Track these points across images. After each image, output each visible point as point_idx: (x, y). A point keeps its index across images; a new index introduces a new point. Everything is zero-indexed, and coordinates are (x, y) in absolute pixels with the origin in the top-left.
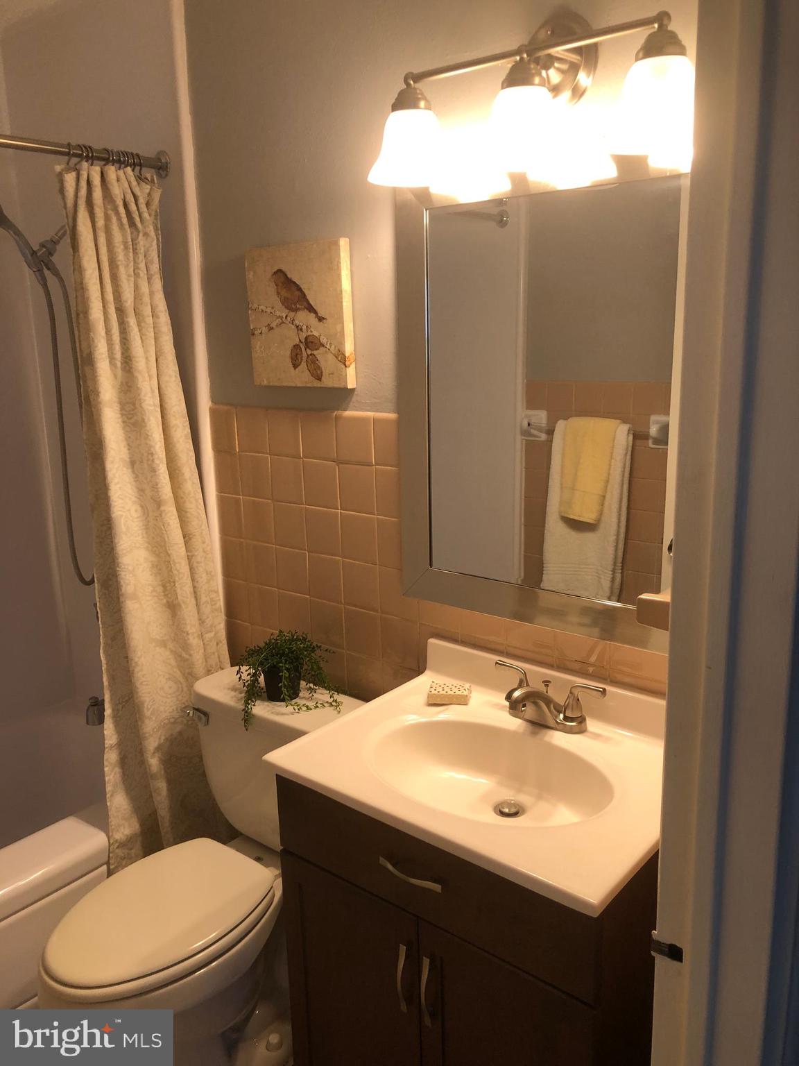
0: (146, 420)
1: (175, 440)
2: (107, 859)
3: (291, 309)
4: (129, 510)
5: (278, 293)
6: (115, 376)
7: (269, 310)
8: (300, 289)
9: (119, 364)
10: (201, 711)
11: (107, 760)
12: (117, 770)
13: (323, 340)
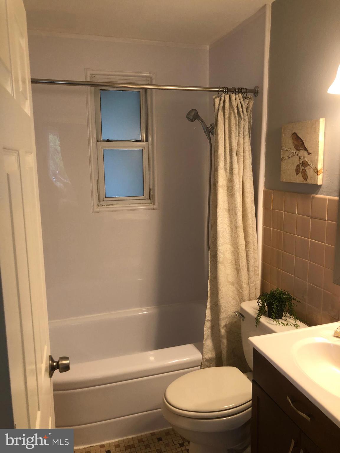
0: (235, 194)
1: (247, 202)
2: (201, 364)
3: (298, 150)
4: (225, 229)
5: (293, 143)
6: (227, 176)
7: (289, 150)
8: (302, 141)
9: (228, 171)
10: (242, 315)
11: (206, 325)
12: (209, 330)
13: (309, 163)
